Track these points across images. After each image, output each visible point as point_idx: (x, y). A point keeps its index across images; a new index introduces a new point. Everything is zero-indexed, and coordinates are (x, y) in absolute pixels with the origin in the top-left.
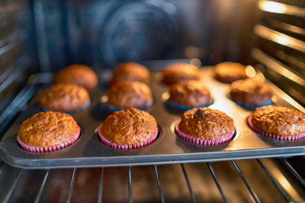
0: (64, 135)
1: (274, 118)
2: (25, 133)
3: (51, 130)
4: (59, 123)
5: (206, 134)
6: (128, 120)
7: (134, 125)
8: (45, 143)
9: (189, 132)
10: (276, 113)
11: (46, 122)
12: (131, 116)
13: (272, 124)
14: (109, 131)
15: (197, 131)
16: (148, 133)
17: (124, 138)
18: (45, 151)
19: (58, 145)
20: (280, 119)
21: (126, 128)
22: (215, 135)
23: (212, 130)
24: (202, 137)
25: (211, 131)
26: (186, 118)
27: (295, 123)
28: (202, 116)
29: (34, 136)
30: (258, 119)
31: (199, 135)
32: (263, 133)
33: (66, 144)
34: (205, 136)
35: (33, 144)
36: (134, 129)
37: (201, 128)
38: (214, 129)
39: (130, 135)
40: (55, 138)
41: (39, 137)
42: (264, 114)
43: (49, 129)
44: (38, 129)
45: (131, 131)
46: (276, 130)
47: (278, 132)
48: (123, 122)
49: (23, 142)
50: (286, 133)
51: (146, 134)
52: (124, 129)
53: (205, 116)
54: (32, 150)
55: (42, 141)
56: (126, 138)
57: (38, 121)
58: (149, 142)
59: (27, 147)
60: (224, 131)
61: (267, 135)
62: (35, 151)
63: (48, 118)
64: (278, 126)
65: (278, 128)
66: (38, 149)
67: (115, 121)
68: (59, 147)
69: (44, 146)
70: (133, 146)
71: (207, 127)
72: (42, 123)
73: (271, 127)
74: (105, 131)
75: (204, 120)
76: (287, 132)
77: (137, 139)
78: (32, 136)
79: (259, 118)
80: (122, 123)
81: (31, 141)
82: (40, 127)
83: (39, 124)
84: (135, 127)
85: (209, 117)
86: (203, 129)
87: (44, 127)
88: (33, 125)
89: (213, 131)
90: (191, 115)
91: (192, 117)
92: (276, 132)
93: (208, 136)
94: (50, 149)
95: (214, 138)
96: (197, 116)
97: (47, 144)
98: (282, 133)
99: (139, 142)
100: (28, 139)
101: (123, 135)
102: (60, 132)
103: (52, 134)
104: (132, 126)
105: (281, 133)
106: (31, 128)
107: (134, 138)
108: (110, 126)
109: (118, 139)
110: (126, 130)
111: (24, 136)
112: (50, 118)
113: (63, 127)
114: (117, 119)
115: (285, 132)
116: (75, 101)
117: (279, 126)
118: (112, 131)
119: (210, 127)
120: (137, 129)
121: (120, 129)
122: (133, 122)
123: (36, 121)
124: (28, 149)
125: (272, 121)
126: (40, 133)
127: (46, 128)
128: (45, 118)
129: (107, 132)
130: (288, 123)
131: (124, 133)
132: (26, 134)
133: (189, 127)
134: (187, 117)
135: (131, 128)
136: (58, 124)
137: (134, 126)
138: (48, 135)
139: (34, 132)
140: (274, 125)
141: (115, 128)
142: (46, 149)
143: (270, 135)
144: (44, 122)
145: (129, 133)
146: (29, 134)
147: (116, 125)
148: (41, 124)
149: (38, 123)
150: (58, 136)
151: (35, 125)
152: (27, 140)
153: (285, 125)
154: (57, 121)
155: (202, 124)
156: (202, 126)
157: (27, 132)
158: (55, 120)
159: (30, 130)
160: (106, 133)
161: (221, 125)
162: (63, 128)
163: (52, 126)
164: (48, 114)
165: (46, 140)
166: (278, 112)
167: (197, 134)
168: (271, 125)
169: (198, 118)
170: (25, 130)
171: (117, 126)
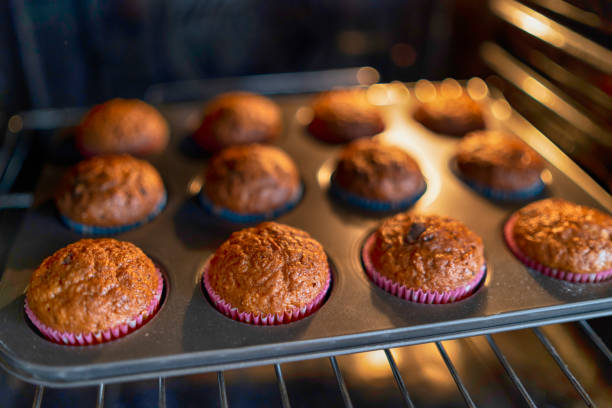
0: (134, 301)
1: (564, 237)
2: (45, 303)
3: (104, 293)
4: (119, 275)
5: (434, 281)
6: (270, 260)
7: (284, 270)
8: (94, 326)
9: (396, 275)
10: (566, 224)
11: (91, 275)
12: (275, 249)
13: (561, 252)
14: (231, 284)
15: (414, 274)
16: (314, 285)
17: (266, 301)
18: (95, 341)
19: (124, 324)
20: (576, 239)
21: (270, 279)
22: (451, 282)
23: (446, 273)
24: (426, 288)
25: (444, 274)
26: (386, 243)
27: (604, 248)
28: (423, 241)
29: (67, 311)
30: (529, 238)
31: (420, 283)
32: (540, 267)
33: (141, 318)
34: (432, 284)
35: (68, 328)
36: (285, 279)
37: (421, 268)
38: (450, 271)
39: (279, 293)
40: (115, 311)
41: (80, 314)
42: (541, 226)
43: (101, 290)
44: (75, 293)
45: (280, 284)
46: (568, 263)
47: (572, 267)
48: (260, 264)
49: (43, 322)
50: (588, 269)
51: (311, 287)
52: (266, 282)
53: (429, 240)
54: (65, 340)
55: (87, 320)
56: (271, 300)
57: (72, 275)
58: (317, 302)
59: (54, 334)
60: (468, 273)
61: (547, 270)
62: (73, 341)
63: (93, 264)
64: (572, 256)
65: (571, 259)
66: (80, 338)
67: (244, 262)
68: (125, 329)
69: (94, 330)
70: (285, 316)
71: (435, 267)
72: (82, 279)
73: (557, 258)
74: (220, 283)
75: (428, 249)
76: (590, 267)
77: (295, 300)
78: (63, 312)
79: (532, 234)
80: (259, 268)
81: (62, 322)
82: (79, 289)
83: (77, 280)
84: (288, 277)
85: (437, 243)
86: (427, 270)
87: (89, 290)
88: (61, 283)
89: (447, 275)
90: (396, 235)
91: (401, 238)
92: (568, 268)
93: (438, 285)
94: (108, 336)
95: (448, 289)
96: (411, 240)
97: (99, 326)
98: (580, 269)
99: (298, 306)
100: (56, 319)
101: (263, 295)
102: (125, 297)
103: (109, 303)
104: (280, 272)
105: (577, 269)
106: (59, 290)
107: (288, 300)
108: (231, 274)
109: (253, 303)
110: (269, 284)
111: (44, 309)
112: (97, 264)
113: (128, 282)
114: (245, 256)
115: (586, 268)
116: (137, 202)
117: (575, 255)
118: (238, 285)
119: (442, 267)
120: (291, 279)
121: (255, 281)
122: (281, 265)
123: (68, 273)
124: (56, 338)
125: (558, 245)
126: (81, 304)
127: (93, 290)
128: (85, 266)
129: (227, 287)
130: (592, 249)
131: (265, 290)
132: (48, 305)
133: (396, 264)
134: (389, 241)
135: (280, 278)
136: (117, 276)
137: (285, 273)
138: (99, 306)
139: (67, 299)
140: (564, 254)
141: (245, 277)
142: (99, 336)
143: (555, 272)
144: (86, 275)
145: (276, 290)
146: (56, 307)
147: (245, 270)
148: (80, 282)
149: (72, 280)
150: (123, 305)
151: (67, 283)
152: (52, 320)
153: (587, 254)
154: (114, 269)
155: (425, 261)
156: (425, 264)
157: (52, 301)
158: (109, 266)
159: (56, 296)
160: (224, 289)
161: (462, 259)
162: (130, 284)
163: (105, 283)
164: (90, 252)
165: (96, 318)
166: (571, 222)
167: (415, 280)
168: (557, 252)
169: (412, 244)
170: (45, 296)
171: (249, 274)
